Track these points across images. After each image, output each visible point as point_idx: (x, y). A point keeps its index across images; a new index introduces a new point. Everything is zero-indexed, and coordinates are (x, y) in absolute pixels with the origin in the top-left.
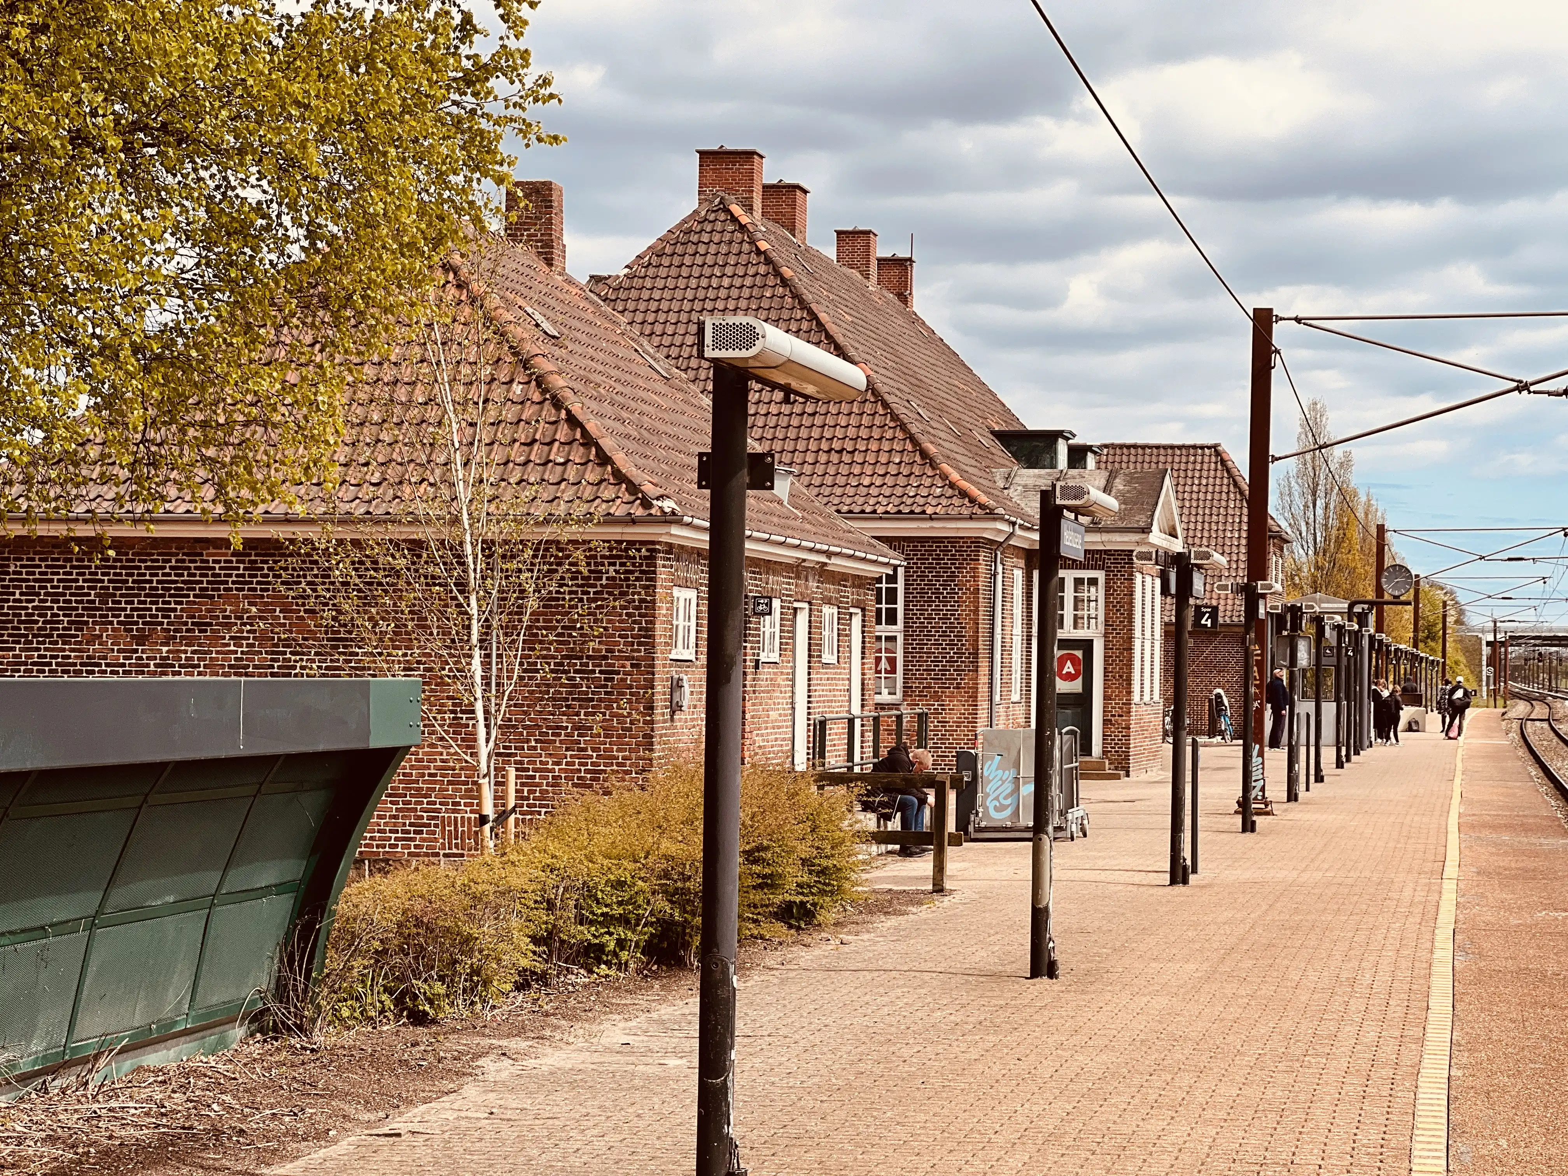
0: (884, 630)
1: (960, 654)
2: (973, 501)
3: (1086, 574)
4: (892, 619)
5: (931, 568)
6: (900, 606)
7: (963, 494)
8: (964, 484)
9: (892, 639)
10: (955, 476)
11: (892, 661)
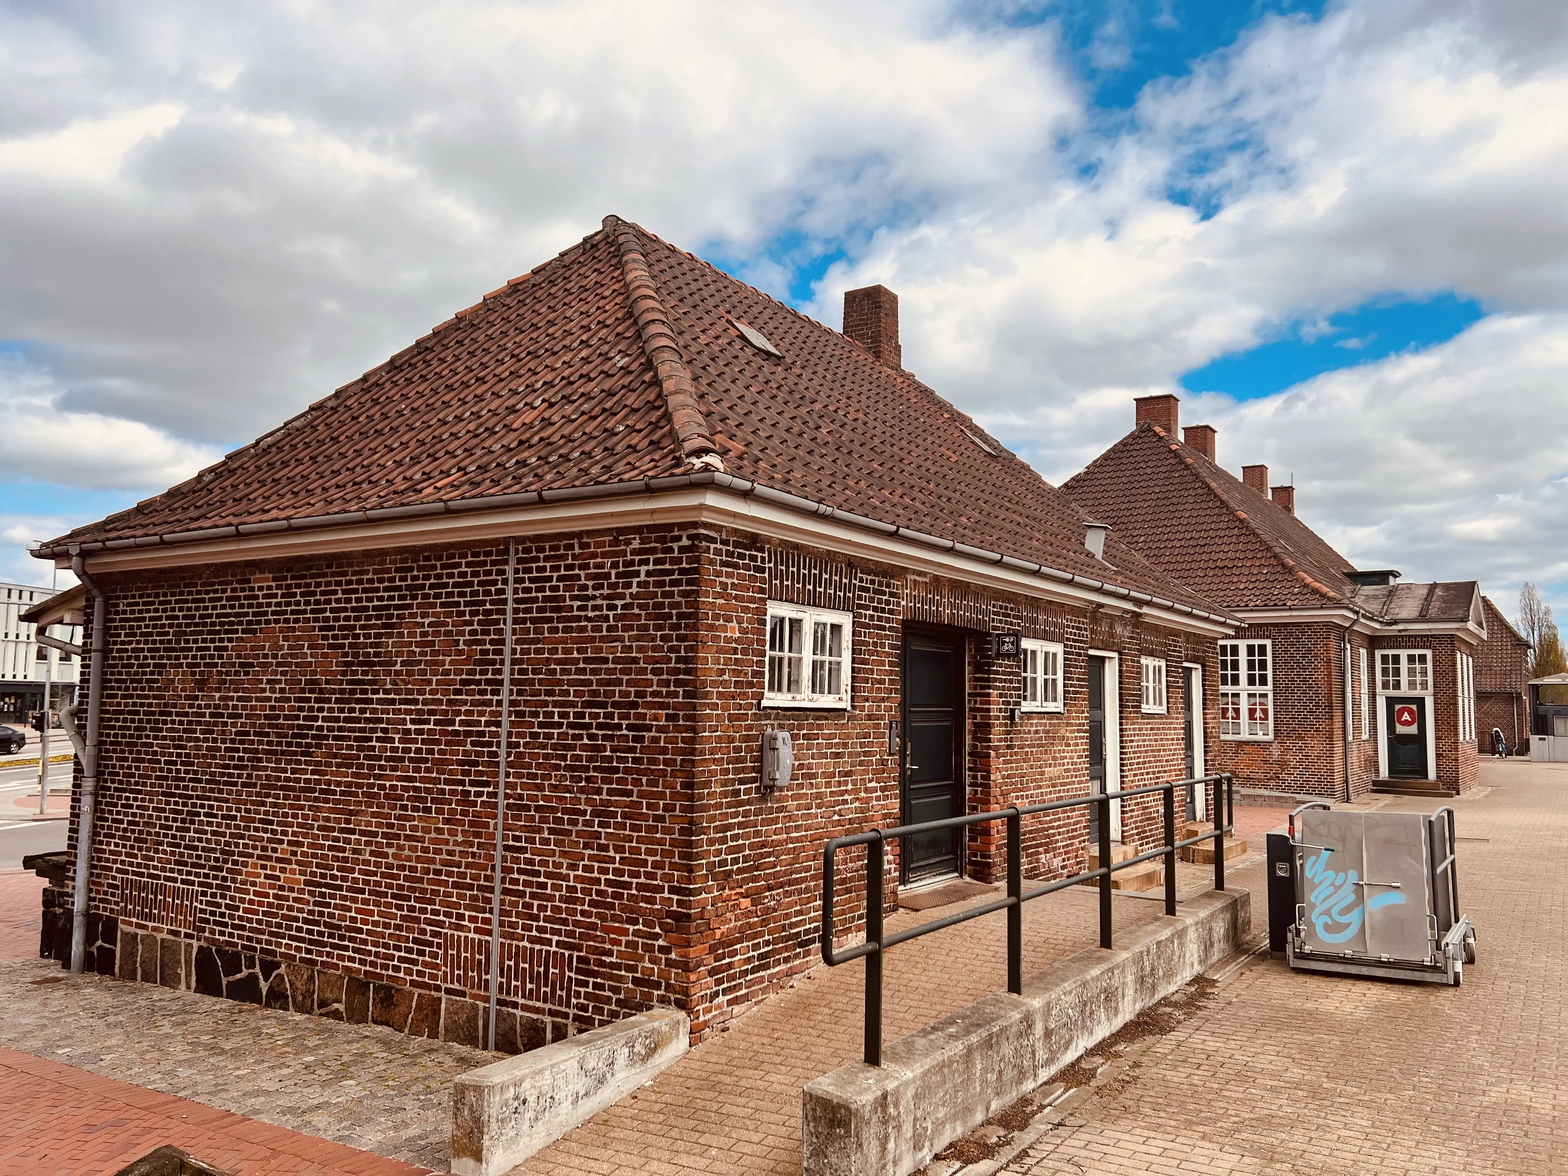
0: (1258, 689)
1: (1317, 706)
2: (1323, 596)
3: (1417, 652)
4: (1263, 681)
5: (1292, 645)
6: (1269, 672)
7: (1315, 591)
8: (1317, 585)
9: (1266, 696)
10: (1309, 580)
11: (1265, 712)
